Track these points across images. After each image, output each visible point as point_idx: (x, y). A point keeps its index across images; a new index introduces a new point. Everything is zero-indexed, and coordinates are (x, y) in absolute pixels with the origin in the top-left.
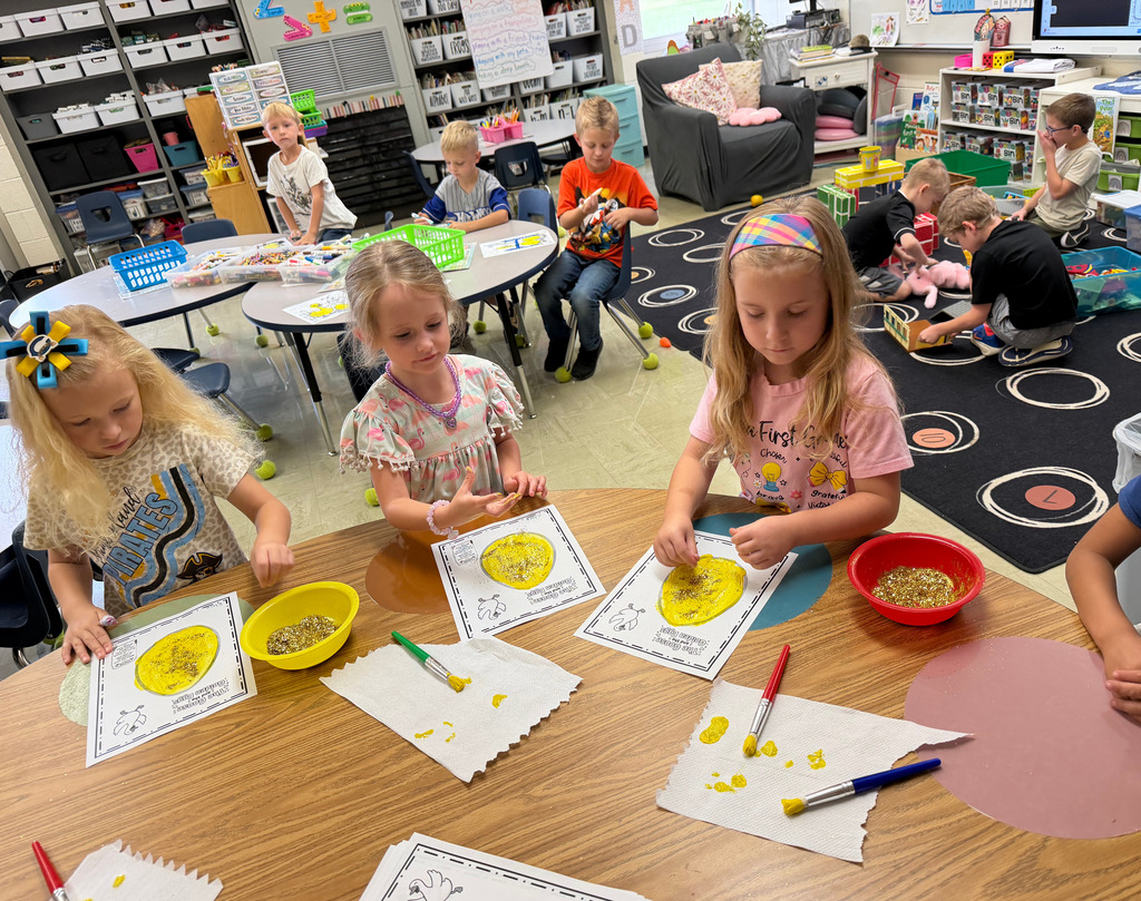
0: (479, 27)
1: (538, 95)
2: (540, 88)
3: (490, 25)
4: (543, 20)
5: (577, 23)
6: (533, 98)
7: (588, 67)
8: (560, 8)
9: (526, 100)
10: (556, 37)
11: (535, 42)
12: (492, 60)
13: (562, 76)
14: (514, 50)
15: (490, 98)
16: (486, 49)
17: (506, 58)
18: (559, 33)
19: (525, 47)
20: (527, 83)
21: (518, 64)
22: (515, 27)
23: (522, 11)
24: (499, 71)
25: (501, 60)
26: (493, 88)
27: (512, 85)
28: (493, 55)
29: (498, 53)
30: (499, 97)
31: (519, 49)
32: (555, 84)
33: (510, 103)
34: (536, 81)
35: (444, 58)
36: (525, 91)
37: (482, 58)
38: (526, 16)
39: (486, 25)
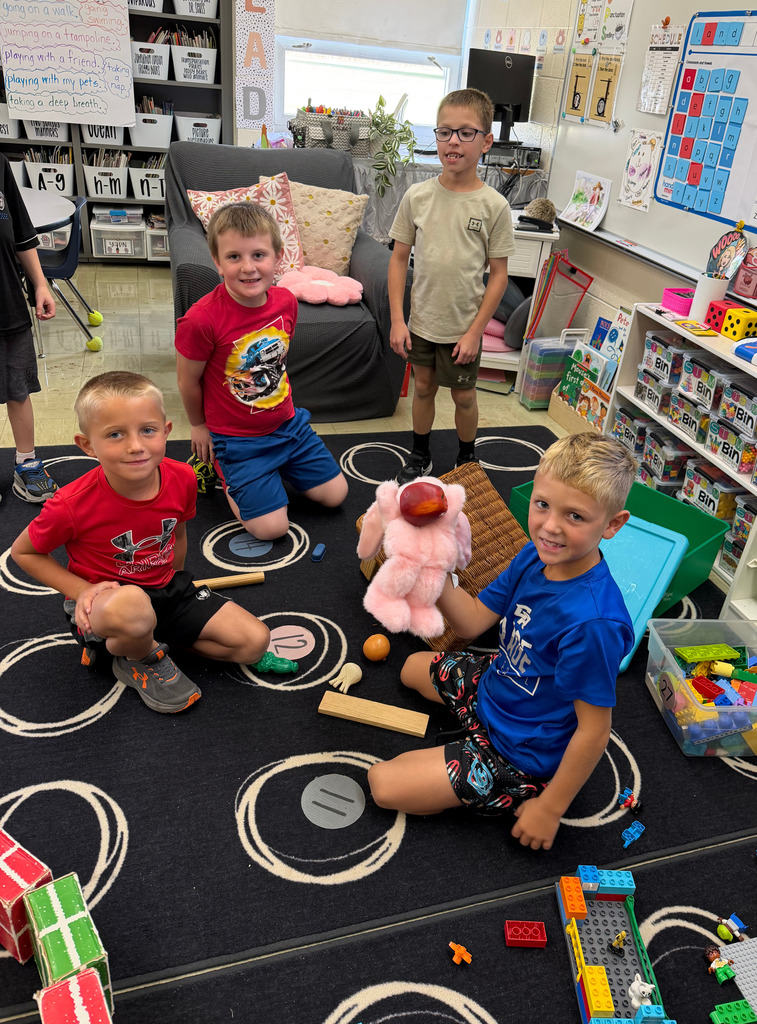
0: (19, 28)
1: (111, 152)
2: (117, 141)
3: (40, 29)
4: (127, 47)
5: (186, 65)
6: (102, 154)
7: (194, 132)
8: (163, 36)
9: (91, 154)
10: (149, 77)
11: (110, 75)
12: (36, 81)
13: (154, 133)
14: (76, 77)
15: (32, 136)
16: (26, 63)
17: (60, 85)
18: (155, 71)
19: (94, 78)
20: (93, 129)
21: (78, 99)
22: (81, 44)
23: (95, 23)
24: (46, 100)
25: (51, 86)
26: (37, 122)
27: (69, 126)
28: (40, 75)
29: (48, 74)
30: (46, 139)
31: (85, 77)
32: (140, 142)
33: (65, 150)
34: (109, 131)
36: (90, 140)
37: (19, 74)
38: (101, 32)
39: (33, 29)
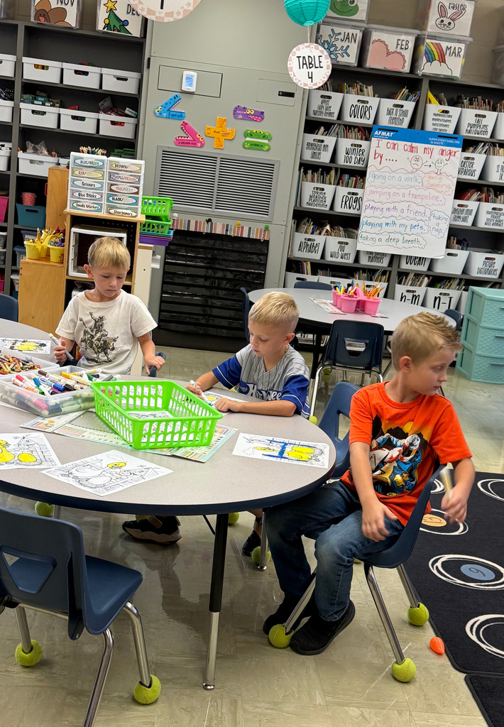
0: (379, 190)
1: (418, 275)
2: (423, 268)
3: (392, 191)
4: (450, 202)
5: (489, 216)
6: (411, 276)
7: (485, 263)
8: (475, 196)
9: (402, 276)
10: (460, 223)
11: (433, 222)
12: (381, 225)
13: (453, 264)
14: (408, 223)
15: (364, 261)
16: (378, 213)
17: (397, 228)
18: (465, 220)
19: (421, 223)
20: (410, 259)
21: (407, 237)
22: (418, 201)
23: (432, 187)
24: (384, 238)
25: (390, 229)
26: (371, 253)
27: (393, 256)
28: (384, 221)
29: (389, 221)
30: (374, 264)
31: (415, 223)
32: (440, 269)
33: (384, 273)
34: (420, 260)
35: (332, 207)
36: (405, 266)
37: (370, 220)
38: (434, 193)
39: (386, 190)
